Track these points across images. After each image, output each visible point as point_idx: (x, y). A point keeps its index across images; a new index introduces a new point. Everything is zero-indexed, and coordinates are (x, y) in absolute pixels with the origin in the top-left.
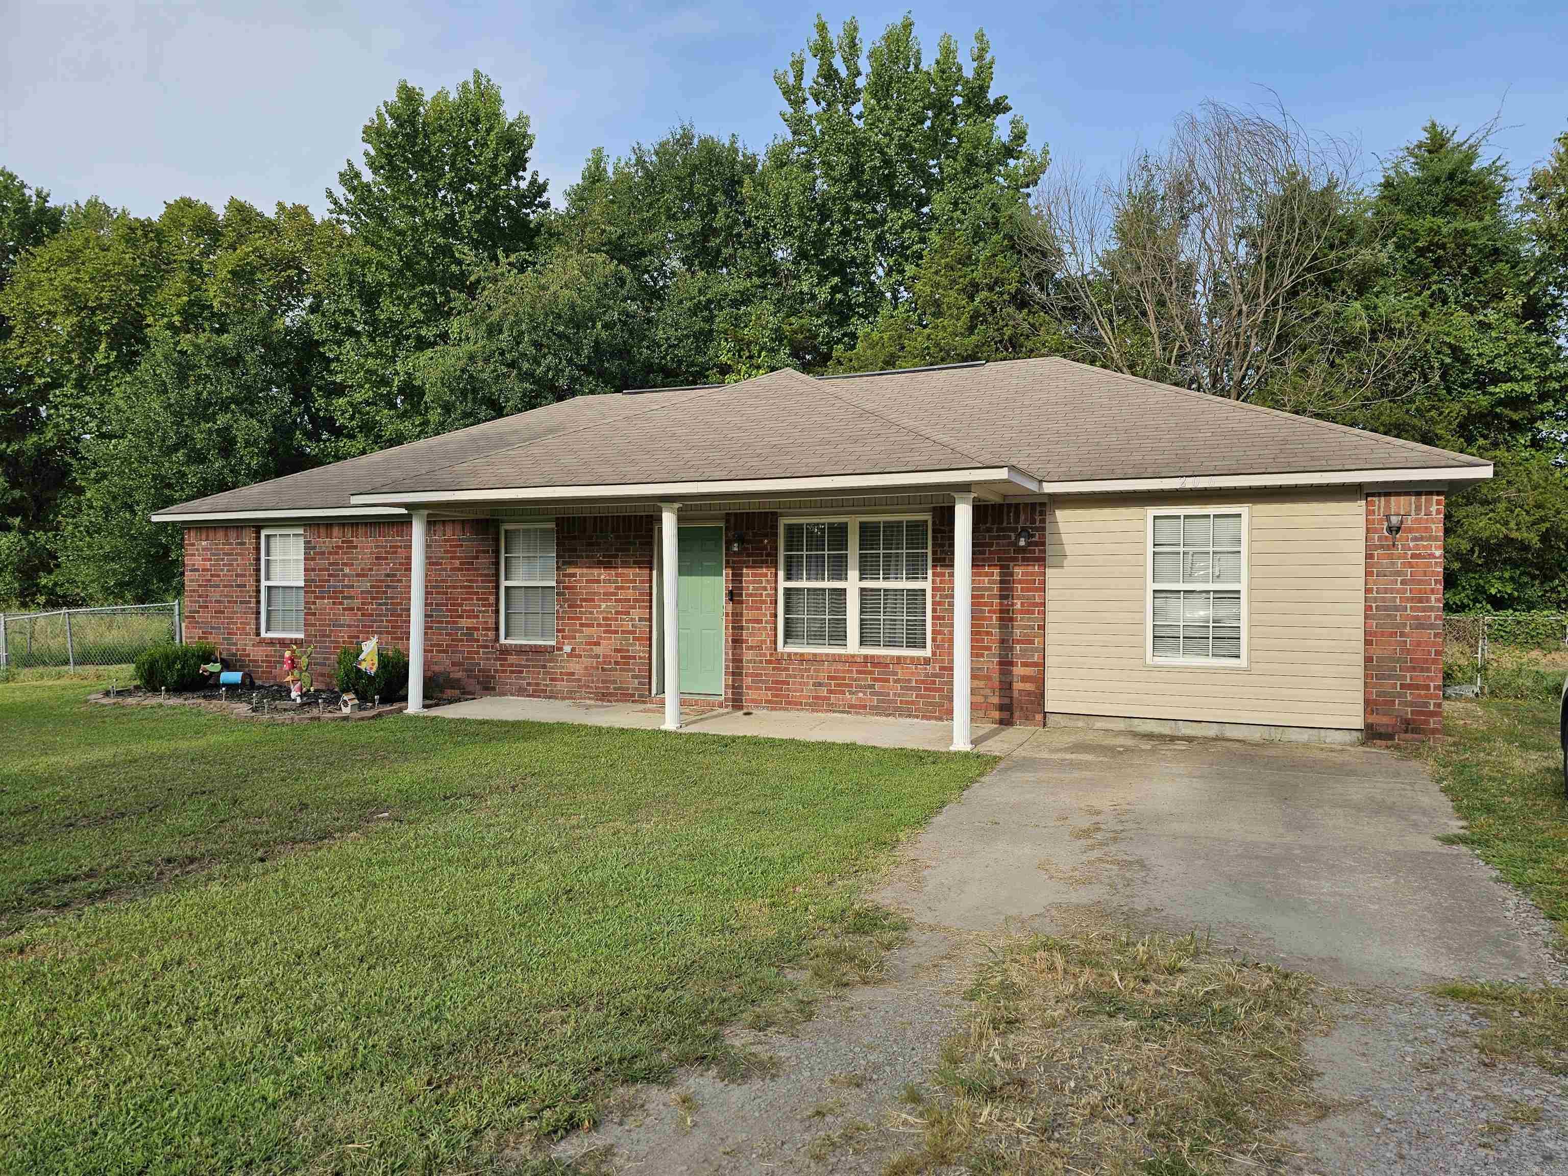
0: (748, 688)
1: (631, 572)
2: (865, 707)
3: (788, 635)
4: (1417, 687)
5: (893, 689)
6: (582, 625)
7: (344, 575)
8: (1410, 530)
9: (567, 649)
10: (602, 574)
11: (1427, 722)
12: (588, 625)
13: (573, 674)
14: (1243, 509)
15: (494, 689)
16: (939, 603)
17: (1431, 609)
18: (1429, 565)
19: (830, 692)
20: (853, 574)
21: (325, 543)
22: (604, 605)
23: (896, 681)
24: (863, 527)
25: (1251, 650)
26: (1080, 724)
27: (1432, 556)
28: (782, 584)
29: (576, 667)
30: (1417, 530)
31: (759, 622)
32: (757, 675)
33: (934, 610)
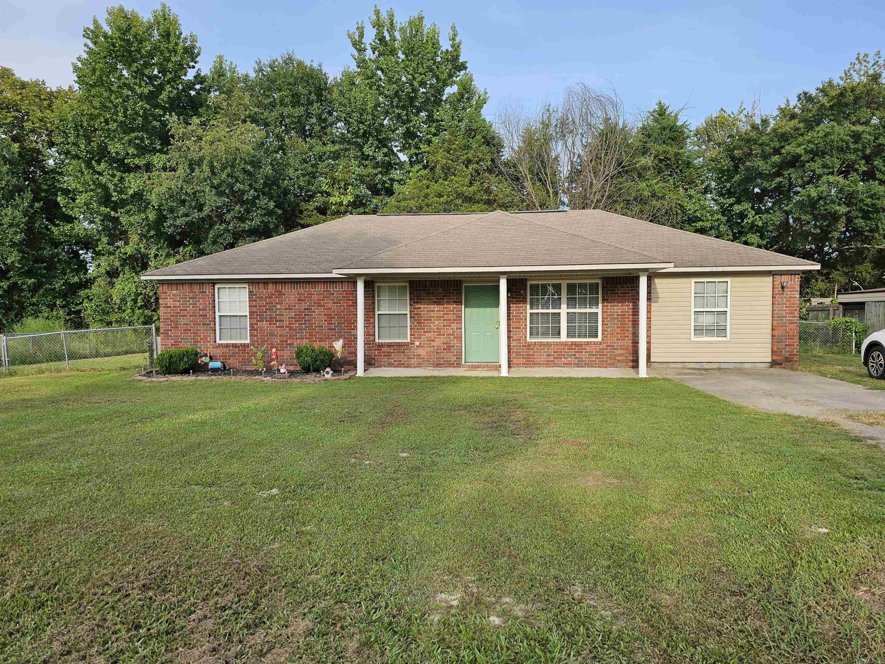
0: (513, 358)
1: (451, 307)
2: (571, 364)
3: (531, 334)
4: (791, 345)
5: (584, 356)
6: (425, 332)
7: (277, 309)
8: (789, 288)
9: (417, 343)
10: (436, 308)
11: (793, 358)
12: (428, 332)
13: (420, 355)
14: (728, 279)
15: (374, 364)
16: (606, 318)
17: (795, 317)
18: (794, 301)
19: (554, 358)
20: (564, 306)
21: (262, 291)
22: (437, 322)
23: (586, 352)
24: (568, 285)
25: (731, 334)
26: (664, 366)
27: (796, 297)
28: (529, 311)
29: (422, 352)
30: (791, 288)
31: (519, 328)
32: (518, 352)
33: (603, 321)
